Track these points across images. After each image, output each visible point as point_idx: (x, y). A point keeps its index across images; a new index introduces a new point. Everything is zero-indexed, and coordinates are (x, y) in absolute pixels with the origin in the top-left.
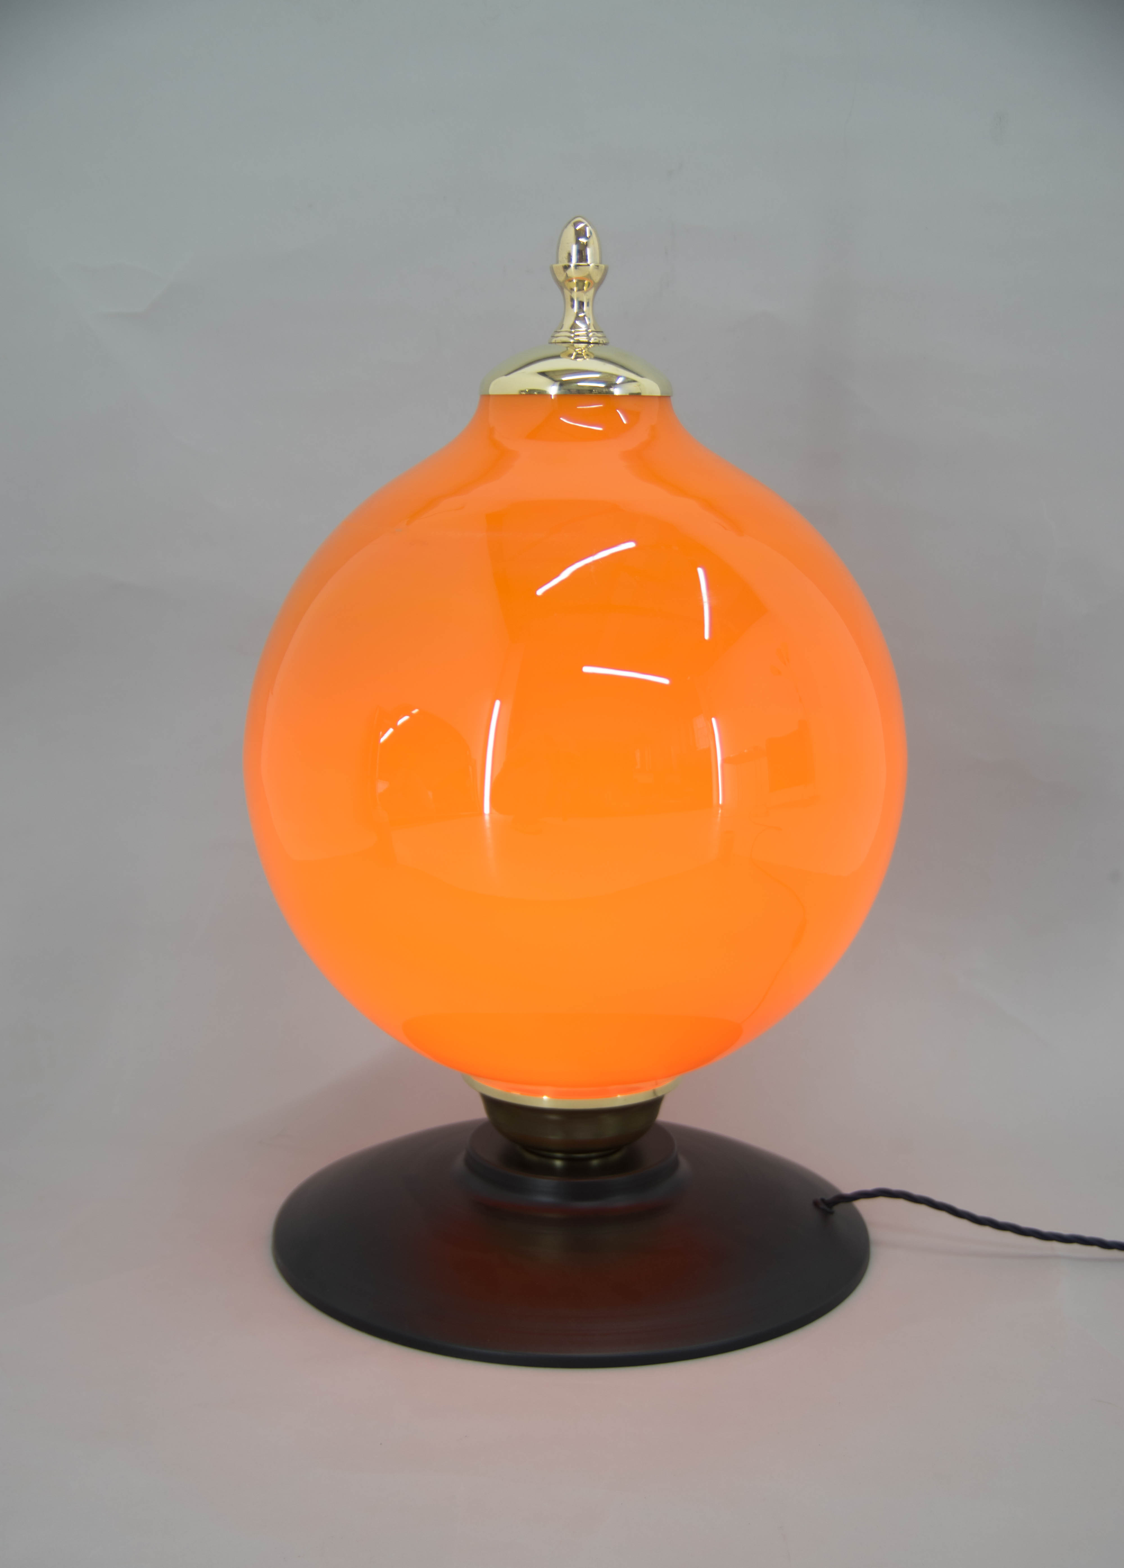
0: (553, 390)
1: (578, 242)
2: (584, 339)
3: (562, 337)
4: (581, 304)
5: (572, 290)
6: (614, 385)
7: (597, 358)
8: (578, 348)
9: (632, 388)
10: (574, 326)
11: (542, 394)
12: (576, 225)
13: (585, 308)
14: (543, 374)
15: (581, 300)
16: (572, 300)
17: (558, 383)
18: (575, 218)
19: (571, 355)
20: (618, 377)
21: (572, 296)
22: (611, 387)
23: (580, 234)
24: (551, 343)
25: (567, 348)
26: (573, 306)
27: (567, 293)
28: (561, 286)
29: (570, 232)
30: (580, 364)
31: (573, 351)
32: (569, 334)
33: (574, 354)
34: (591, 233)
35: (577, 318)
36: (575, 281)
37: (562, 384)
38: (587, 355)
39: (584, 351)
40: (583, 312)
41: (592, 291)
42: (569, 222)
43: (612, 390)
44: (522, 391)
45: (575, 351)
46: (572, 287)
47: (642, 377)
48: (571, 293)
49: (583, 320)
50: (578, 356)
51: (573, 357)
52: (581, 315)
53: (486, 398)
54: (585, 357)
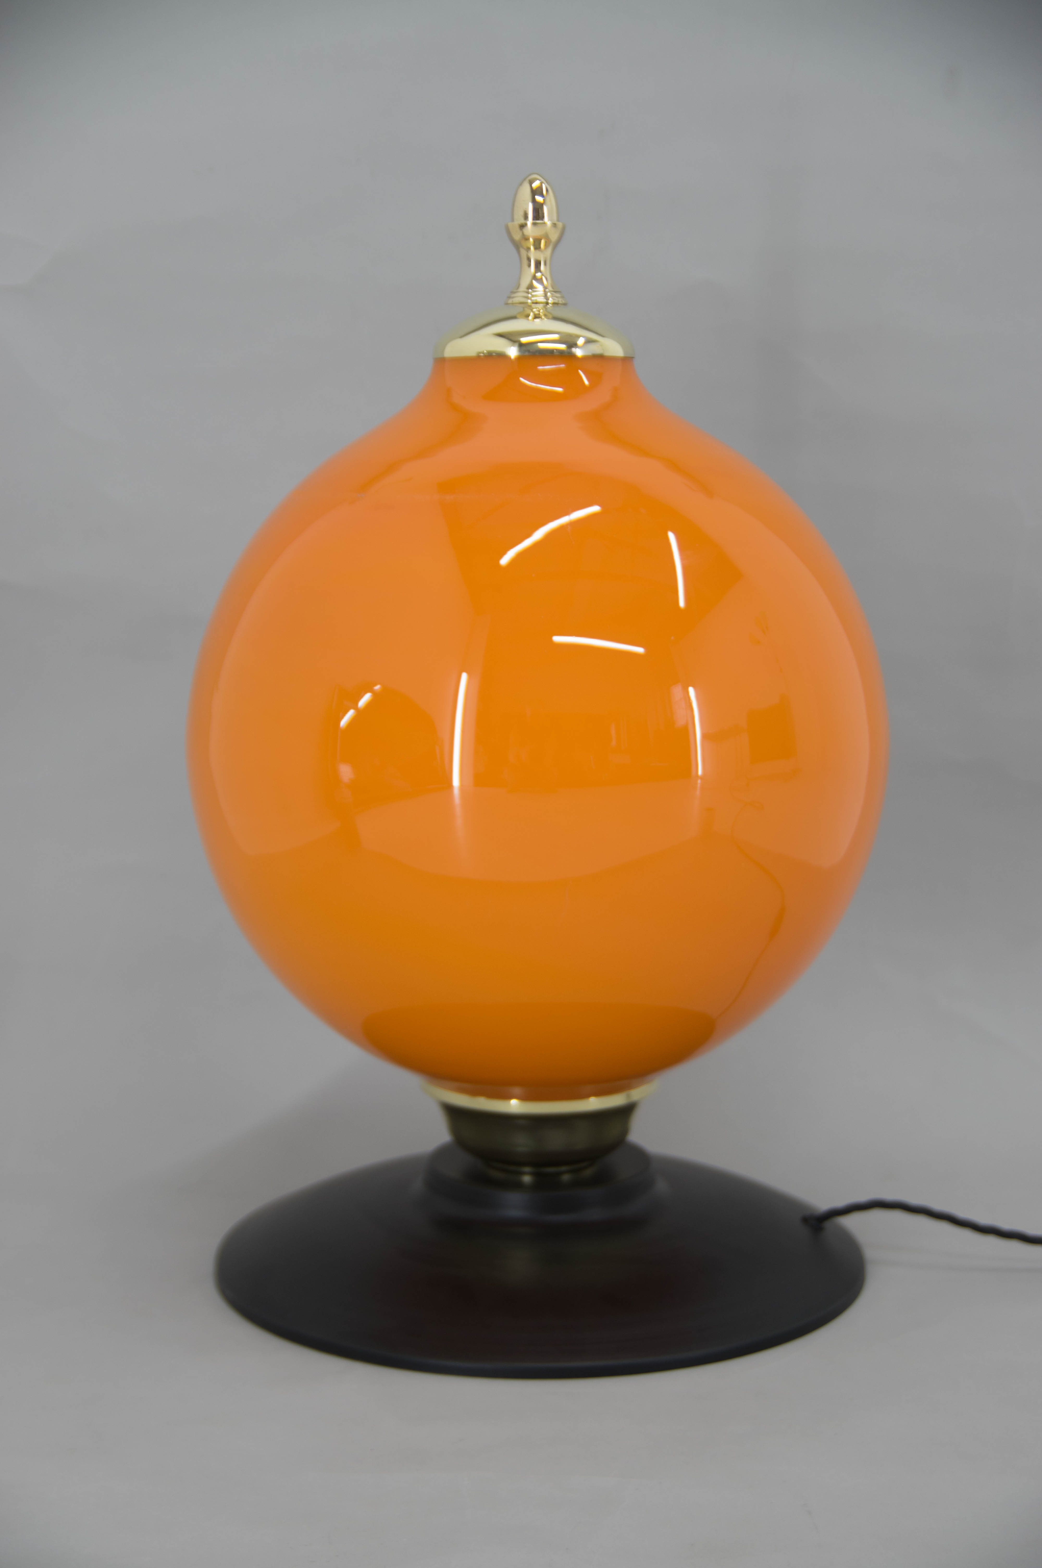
0: (513, 352)
1: (534, 201)
2: (542, 299)
3: (519, 298)
4: (538, 264)
5: (529, 249)
6: (575, 345)
7: (556, 319)
8: (536, 308)
9: (595, 349)
10: (531, 287)
11: (502, 356)
12: (531, 182)
13: (542, 267)
14: (501, 335)
15: (538, 258)
16: (529, 259)
17: (517, 344)
18: (530, 175)
19: (528, 316)
20: (578, 337)
21: (529, 255)
22: (573, 347)
23: (535, 192)
24: (507, 304)
25: (524, 308)
26: (529, 266)
27: (523, 252)
28: (517, 246)
29: (526, 191)
30: (538, 324)
31: (530, 311)
32: (526, 295)
33: (532, 314)
34: (547, 190)
35: (534, 277)
36: (531, 240)
37: (521, 345)
38: (545, 315)
39: (541, 311)
40: (541, 272)
41: (549, 250)
42: (525, 179)
43: (574, 350)
44: (480, 353)
45: (533, 312)
46: (529, 246)
47: (603, 336)
48: (527, 252)
49: (540, 281)
50: (536, 317)
51: (530, 318)
52: (539, 275)
53: (441, 362)
54: (543, 317)
